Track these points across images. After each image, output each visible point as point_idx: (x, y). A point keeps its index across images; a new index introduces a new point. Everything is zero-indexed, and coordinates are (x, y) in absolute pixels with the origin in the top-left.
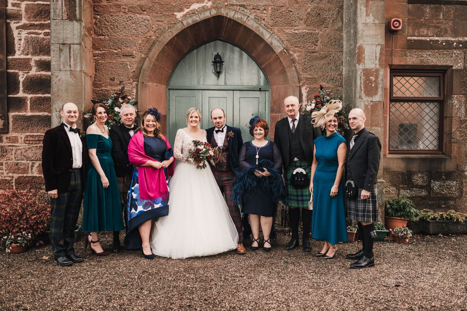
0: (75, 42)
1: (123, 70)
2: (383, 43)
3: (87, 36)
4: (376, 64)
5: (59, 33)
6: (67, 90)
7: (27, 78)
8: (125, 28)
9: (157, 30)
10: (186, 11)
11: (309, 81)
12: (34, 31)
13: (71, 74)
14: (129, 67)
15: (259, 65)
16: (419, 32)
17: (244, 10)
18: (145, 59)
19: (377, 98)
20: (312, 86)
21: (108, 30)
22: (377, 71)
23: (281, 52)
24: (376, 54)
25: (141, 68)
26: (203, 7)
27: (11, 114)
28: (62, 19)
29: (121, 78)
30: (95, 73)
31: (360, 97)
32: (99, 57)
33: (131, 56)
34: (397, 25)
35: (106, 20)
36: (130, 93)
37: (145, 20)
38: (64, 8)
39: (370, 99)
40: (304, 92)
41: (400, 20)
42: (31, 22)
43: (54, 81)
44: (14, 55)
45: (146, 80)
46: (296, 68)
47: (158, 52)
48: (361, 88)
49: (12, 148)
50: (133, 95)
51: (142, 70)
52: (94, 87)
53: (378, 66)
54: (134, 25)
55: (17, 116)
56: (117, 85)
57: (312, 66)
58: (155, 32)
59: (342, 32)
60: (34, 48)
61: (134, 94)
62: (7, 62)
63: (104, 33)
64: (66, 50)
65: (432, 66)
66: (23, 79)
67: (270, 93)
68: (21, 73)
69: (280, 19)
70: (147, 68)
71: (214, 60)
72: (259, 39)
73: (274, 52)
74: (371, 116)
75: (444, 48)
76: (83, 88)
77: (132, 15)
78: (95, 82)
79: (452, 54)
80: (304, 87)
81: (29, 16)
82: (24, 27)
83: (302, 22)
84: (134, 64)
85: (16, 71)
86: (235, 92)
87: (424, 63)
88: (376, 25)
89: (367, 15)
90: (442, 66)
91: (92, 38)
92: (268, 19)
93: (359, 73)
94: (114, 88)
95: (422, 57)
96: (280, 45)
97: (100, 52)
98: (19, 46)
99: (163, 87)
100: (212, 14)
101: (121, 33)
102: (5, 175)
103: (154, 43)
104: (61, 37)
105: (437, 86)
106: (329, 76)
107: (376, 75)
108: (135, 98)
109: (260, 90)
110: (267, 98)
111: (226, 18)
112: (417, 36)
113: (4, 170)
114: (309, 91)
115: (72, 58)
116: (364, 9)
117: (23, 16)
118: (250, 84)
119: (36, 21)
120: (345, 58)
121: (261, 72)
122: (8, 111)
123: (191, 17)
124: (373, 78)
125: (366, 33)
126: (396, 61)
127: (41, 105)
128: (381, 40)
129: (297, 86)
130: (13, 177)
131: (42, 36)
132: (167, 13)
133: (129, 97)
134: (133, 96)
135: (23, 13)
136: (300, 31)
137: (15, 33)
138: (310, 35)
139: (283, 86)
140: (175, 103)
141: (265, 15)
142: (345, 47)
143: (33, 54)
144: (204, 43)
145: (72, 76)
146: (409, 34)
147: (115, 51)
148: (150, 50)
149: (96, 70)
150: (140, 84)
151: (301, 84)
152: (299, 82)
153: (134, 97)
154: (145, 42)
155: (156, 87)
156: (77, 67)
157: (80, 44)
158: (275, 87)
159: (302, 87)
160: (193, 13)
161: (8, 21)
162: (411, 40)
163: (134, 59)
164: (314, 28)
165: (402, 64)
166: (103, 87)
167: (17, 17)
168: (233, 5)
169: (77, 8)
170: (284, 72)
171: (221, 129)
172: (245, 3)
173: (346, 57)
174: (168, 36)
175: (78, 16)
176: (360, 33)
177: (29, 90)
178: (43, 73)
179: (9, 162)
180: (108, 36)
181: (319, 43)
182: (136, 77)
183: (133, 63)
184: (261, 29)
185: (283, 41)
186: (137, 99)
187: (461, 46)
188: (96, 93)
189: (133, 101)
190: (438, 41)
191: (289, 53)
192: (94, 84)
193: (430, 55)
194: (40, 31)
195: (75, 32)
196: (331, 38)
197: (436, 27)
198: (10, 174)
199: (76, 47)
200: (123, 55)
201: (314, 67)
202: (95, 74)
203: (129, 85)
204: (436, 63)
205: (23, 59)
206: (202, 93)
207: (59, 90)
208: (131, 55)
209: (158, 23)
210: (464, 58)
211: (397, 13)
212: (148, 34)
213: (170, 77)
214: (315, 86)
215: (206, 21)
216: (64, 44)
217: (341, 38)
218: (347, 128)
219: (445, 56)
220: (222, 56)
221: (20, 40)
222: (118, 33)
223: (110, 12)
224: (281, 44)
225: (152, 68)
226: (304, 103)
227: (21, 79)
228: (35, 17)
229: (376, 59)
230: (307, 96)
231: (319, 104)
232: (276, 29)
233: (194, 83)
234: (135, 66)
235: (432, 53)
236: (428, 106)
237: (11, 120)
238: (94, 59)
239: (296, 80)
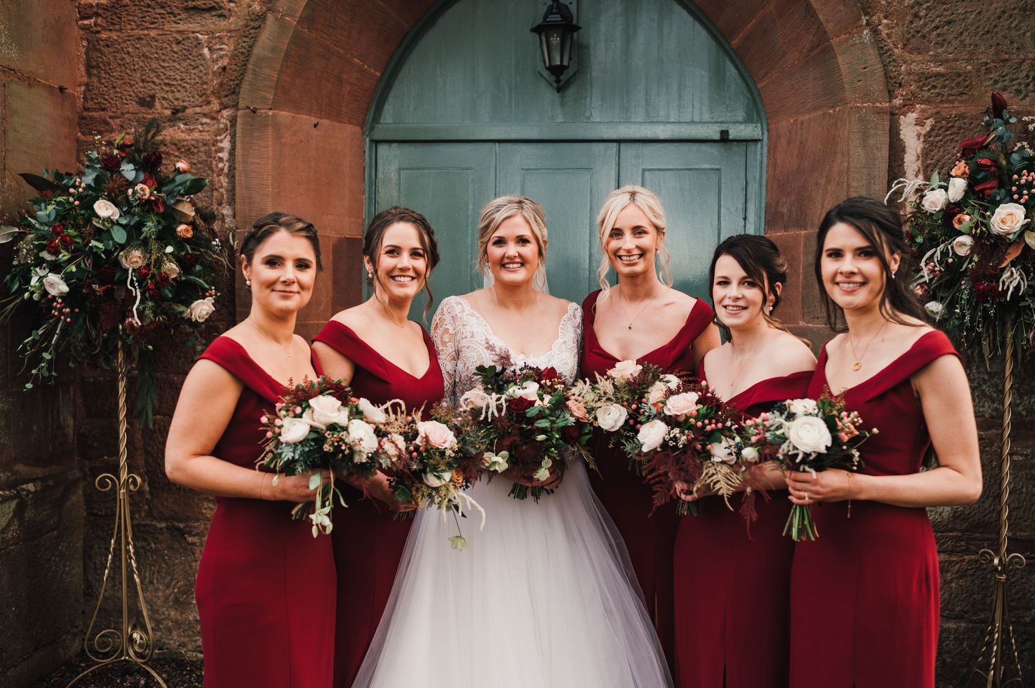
1: (184, 64)
11: (934, 87)
14: (206, 51)
15: (721, 36)
18: (262, 17)
20: (946, 109)
25: (248, 54)
29: (178, 95)
30: (85, 79)
32: (99, 20)
40: (911, 134)
45: (265, 100)
46: (875, 32)
50: (221, 160)
51: (252, 60)
52: (84, 134)
56: (161, 122)
57: (949, 23)
61: (224, 155)
67: (765, 149)
70: (268, 54)
71: (538, 23)
78: (85, 114)
80: (912, 116)
84: (225, 40)
97: (103, 1)
99: (348, 131)
106: (1025, 66)
108: (226, 170)
110: (753, 170)
114: (932, 130)
121: (729, 65)
129: (880, 112)
133: (180, 165)
134: (221, 165)
139: (820, 113)
149: (89, 67)
150: (244, 116)
151: (897, 102)
152: (891, 95)
153: (222, 169)
155: (315, 132)
158: (784, 123)
159: (905, 114)
163: (223, 23)
166: (112, 131)
170: (821, 52)
182: (230, 91)
183: (220, 38)
192: (84, 122)
200: (187, 9)
201: (957, 28)
202: (87, 85)
203: (205, 120)
206: (497, 155)
208: (212, 9)
214: (962, 109)
220: (573, 6)
225: (287, 55)
226: (912, 182)
230: (925, 154)
231: (985, 180)
234: (227, 48)
238: (84, 28)
239: (877, 86)
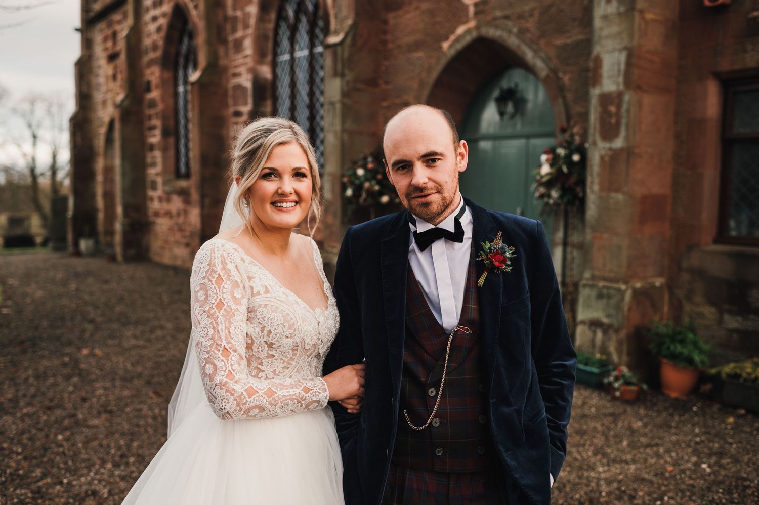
0: (338, 99)
4: (618, 84)
8: (404, 72)
10: (452, 38)
17: (507, 24)
19: (620, 143)
22: (620, 95)
24: (619, 65)
26: (467, 30)
31: (594, 143)
35: (391, 65)
37: (418, 59)
46: (565, 98)
48: (595, 128)
53: (622, 87)
54: (410, 67)
64: (332, 109)
69: (548, 27)
74: (610, 175)
80: (577, 128)
88: (621, 16)
92: (534, 30)
93: (593, 102)
97: (386, 104)
100: (472, 38)
101: (401, 79)
103: (426, 86)
107: (618, 103)
111: (487, 40)
123: (455, 46)
124: (613, 109)
125: (605, 32)
128: (627, 40)
136: (573, 40)
141: (530, 25)
148: (423, 95)
151: (572, 123)
152: (569, 121)
154: (419, 87)
157: (340, 101)
160: (457, 41)
172: (509, 13)
175: (340, 71)
176: (597, 34)
184: (523, 46)
185: (551, 60)
191: (558, 77)
195: (338, 88)
199: (338, 105)
209: (428, 60)
212: (421, 76)
215: (470, 49)
216: (331, 103)
223: (394, 56)
224: (545, 64)
229: (619, 74)
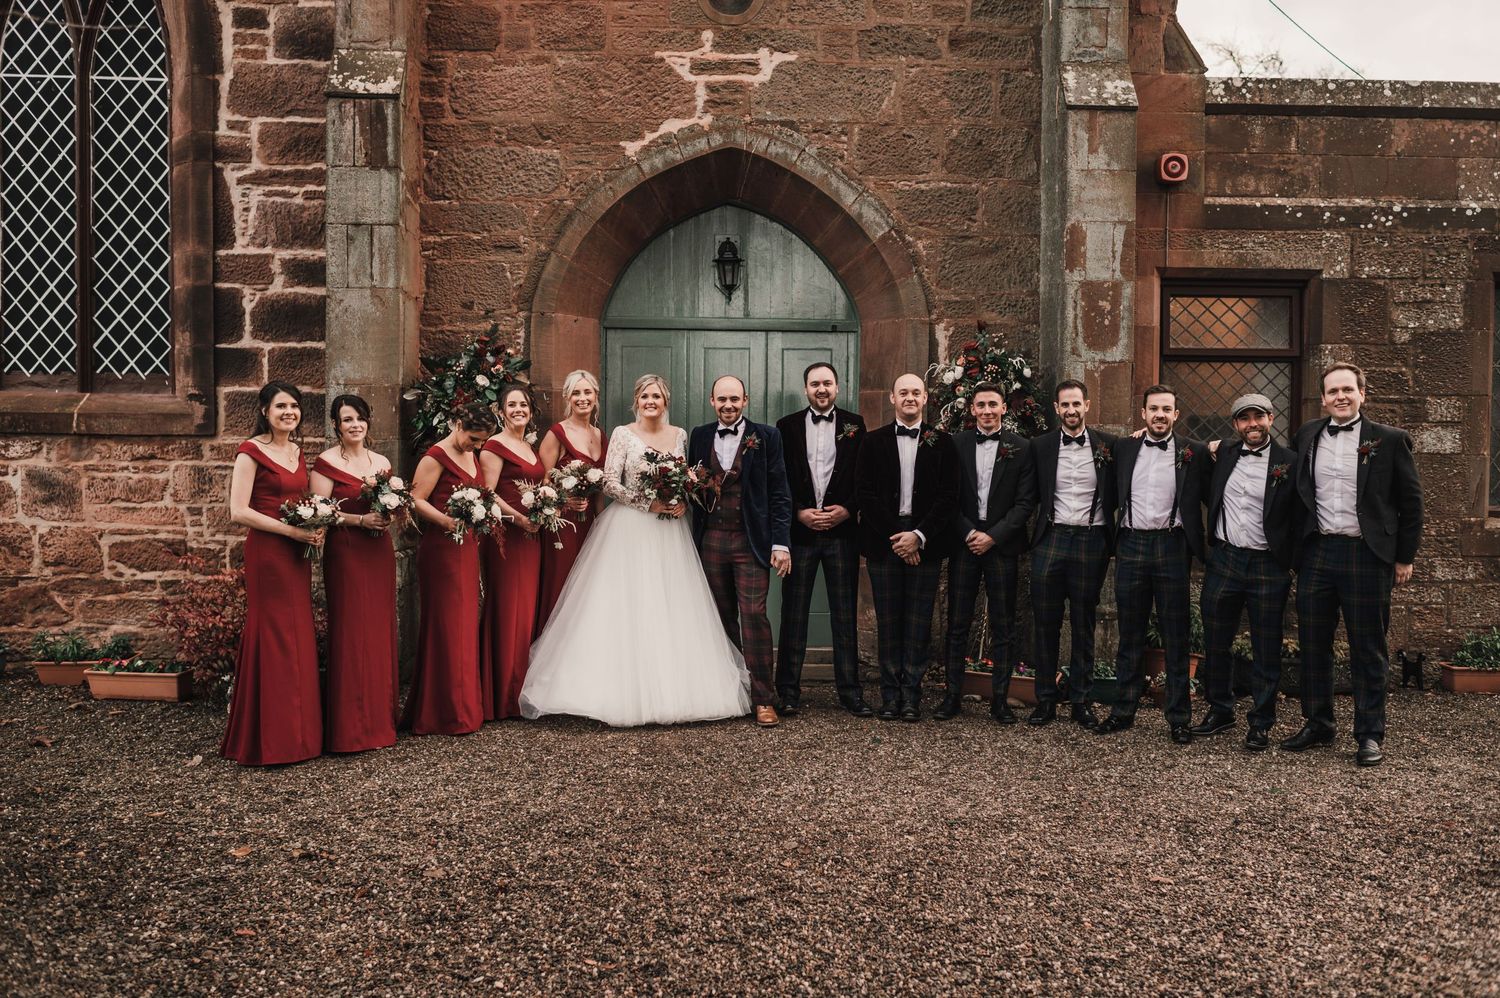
0: (385, 218)
1: (494, 282)
2: (1132, 219)
3: (409, 202)
4: (1114, 271)
5: (347, 198)
6: (363, 335)
7: (262, 303)
8: (500, 179)
9: (577, 185)
10: (650, 137)
11: (954, 309)
12: (280, 189)
13: (373, 296)
14: (508, 274)
15: (833, 268)
16: (1234, 185)
17: (791, 135)
18: (548, 255)
19: (1118, 353)
20: (961, 322)
21: (458, 184)
22: (1116, 287)
23: (884, 238)
24: (1114, 245)
25: (539, 278)
26: (691, 128)
27: (225, 390)
28: (354, 165)
29: (489, 302)
30: (425, 290)
31: (1075, 351)
32: (436, 252)
33: (515, 248)
34: (1175, 171)
35: (453, 160)
36: (510, 340)
37: (548, 160)
38: (359, 139)
39: (1099, 356)
40: (942, 336)
41: (1185, 158)
42: (274, 167)
43: (333, 311)
44: (232, 248)
45: (550, 307)
46: (921, 276)
47: (579, 240)
48: (1076, 327)
49: (224, 473)
50: (519, 344)
51: (541, 282)
52: (424, 325)
53: (1118, 275)
54: (521, 173)
55: (237, 394)
56: (478, 319)
57: (962, 272)
58: (572, 189)
59: (1038, 188)
60: (281, 231)
61: (521, 341)
62: (216, 265)
63: (448, 192)
64: (362, 238)
65: (1269, 271)
66: (253, 304)
67: (859, 338)
68: (247, 291)
69: (881, 156)
70: (552, 278)
71: (717, 257)
72: (829, 205)
73: (866, 237)
74: (1102, 398)
75: (1299, 226)
76: (401, 328)
77: (517, 149)
78: (425, 312)
79: (1320, 240)
80: (942, 325)
81: (268, 152)
82: (257, 179)
83: (937, 162)
84: (522, 268)
85: (237, 286)
86: (771, 335)
87: (1248, 264)
88: (1114, 175)
89: (1092, 150)
90: (1292, 271)
91: (421, 205)
92: (851, 156)
93: (1071, 291)
94: (471, 327)
95: (1242, 247)
96: (882, 221)
97: (438, 239)
98: (244, 225)
99: (592, 323)
100: (713, 144)
101: (490, 192)
102: (207, 537)
103: (570, 217)
104: (350, 207)
105: (1285, 321)
106: (1004, 298)
107: (1113, 297)
108: (522, 351)
109: (834, 330)
110: (852, 349)
111: (748, 154)
112: (1230, 196)
113: (205, 527)
114: (953, 333)
115: (376, 259)
116: (1083, 135)
117: (254, 152)
118: (810, 316)
119: (286, 164)
120: (1044, 253)
122: (216, 384)
123: (662, 152)
124: (1106, 305)
125: (1087, 195)
126: (1176, 260)
127: (294, 368)
128: (1126, 211)
129: (923, 323)
130: (225, 544)
131: (299, 200)
132: (603, 144)
133: (509, 351)
134: (518, 347)
135: (255, 145)
136: (932, 185)
137: (236, 193)
138: (956, 197)
139: (890, 320)
140: (619, 363)
141: (845, 146)
142: (1043, 225)
143: (277, 245)
144: (694, 213)
145: (376, 300)
146: (1210, 192)
147: (475, 237)
148: (560, 233)
149: (428, 282)
150: (535, 317)
151: (934, 317)
152: (930, 313)
153: (519, 350)
154: (548, 215)
155: (575, 325)
156: (387, 279)
157: (395, 224)
158: (870, 323)
159: (938, 324)
160: (667, 144)
161: (219, 165)
162: (1213, 207)
163: (520, 257)
164: (966, 178)
165: (1192, 265)
166: (444, 324)
167: (240, 154)
168: (764, 122)
169: (390, 140)
170: (890, 286)
171: (732, 428)
172: (794, 118)
173: (1046, 250)
174: (605, 199)
175: (391, 157)
176: (1075, 194)
177: (266, 332)
178: (301, 290)
179: (217, 506)
180: (458, 199)
181: (978, 216)
182: (526, 300)
183: (518, 266)
184: (834, 180)
185: (888, 211)
186: (528, 354)
187: (1342, 219)
188: (428, 340)
189: (518, 359)
190: (1284, 207)
191: (904, 240)
192: (425, 318)
193: (1261, 244)
194: (294, 190)
195: (385, 195)
196: (1011, 201)
197: (1278, 172)
198: (219, 537)
199: (387, 231)
200: (496, 247)
201: (966, 275)
202: (426, 294)
203: (508, 318)
204: (1279, 262)
205: (254, 256)
206: (688, 339)
207: (344, 333)
208: (513, 247)
209: (580, 167)
210: (1352, 252)
211: (1178, 138)
212: (556, 195)
213: (608, 297)
214: (968, 322)
215: (698, 163)
216: (357, 225)
217: (1036, 203)
218: (1041, 427)
219: (1300, 246)
220: (737, 245)
221: (246, 210)
222: (483, 193)
223: (464, 142)
224: (882, 216)
225: (564, 279)
226: (942, 365)
227: (248, 306)
228: (283, 154)
229: (1114, 257)
230: (950, 347)
231: (972, 367)
232: (871, 181)
233: (669, 313)
234: (523, 273)
235: (1268, 238)
236: (1260, 371)
237: (222, 403)
238: (424, 257)
239: (922, 308)
